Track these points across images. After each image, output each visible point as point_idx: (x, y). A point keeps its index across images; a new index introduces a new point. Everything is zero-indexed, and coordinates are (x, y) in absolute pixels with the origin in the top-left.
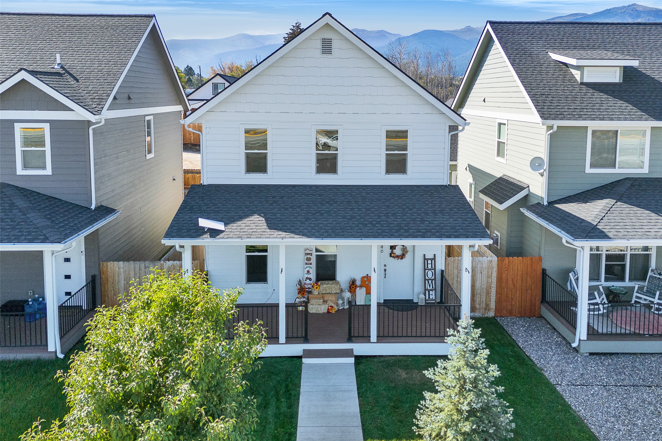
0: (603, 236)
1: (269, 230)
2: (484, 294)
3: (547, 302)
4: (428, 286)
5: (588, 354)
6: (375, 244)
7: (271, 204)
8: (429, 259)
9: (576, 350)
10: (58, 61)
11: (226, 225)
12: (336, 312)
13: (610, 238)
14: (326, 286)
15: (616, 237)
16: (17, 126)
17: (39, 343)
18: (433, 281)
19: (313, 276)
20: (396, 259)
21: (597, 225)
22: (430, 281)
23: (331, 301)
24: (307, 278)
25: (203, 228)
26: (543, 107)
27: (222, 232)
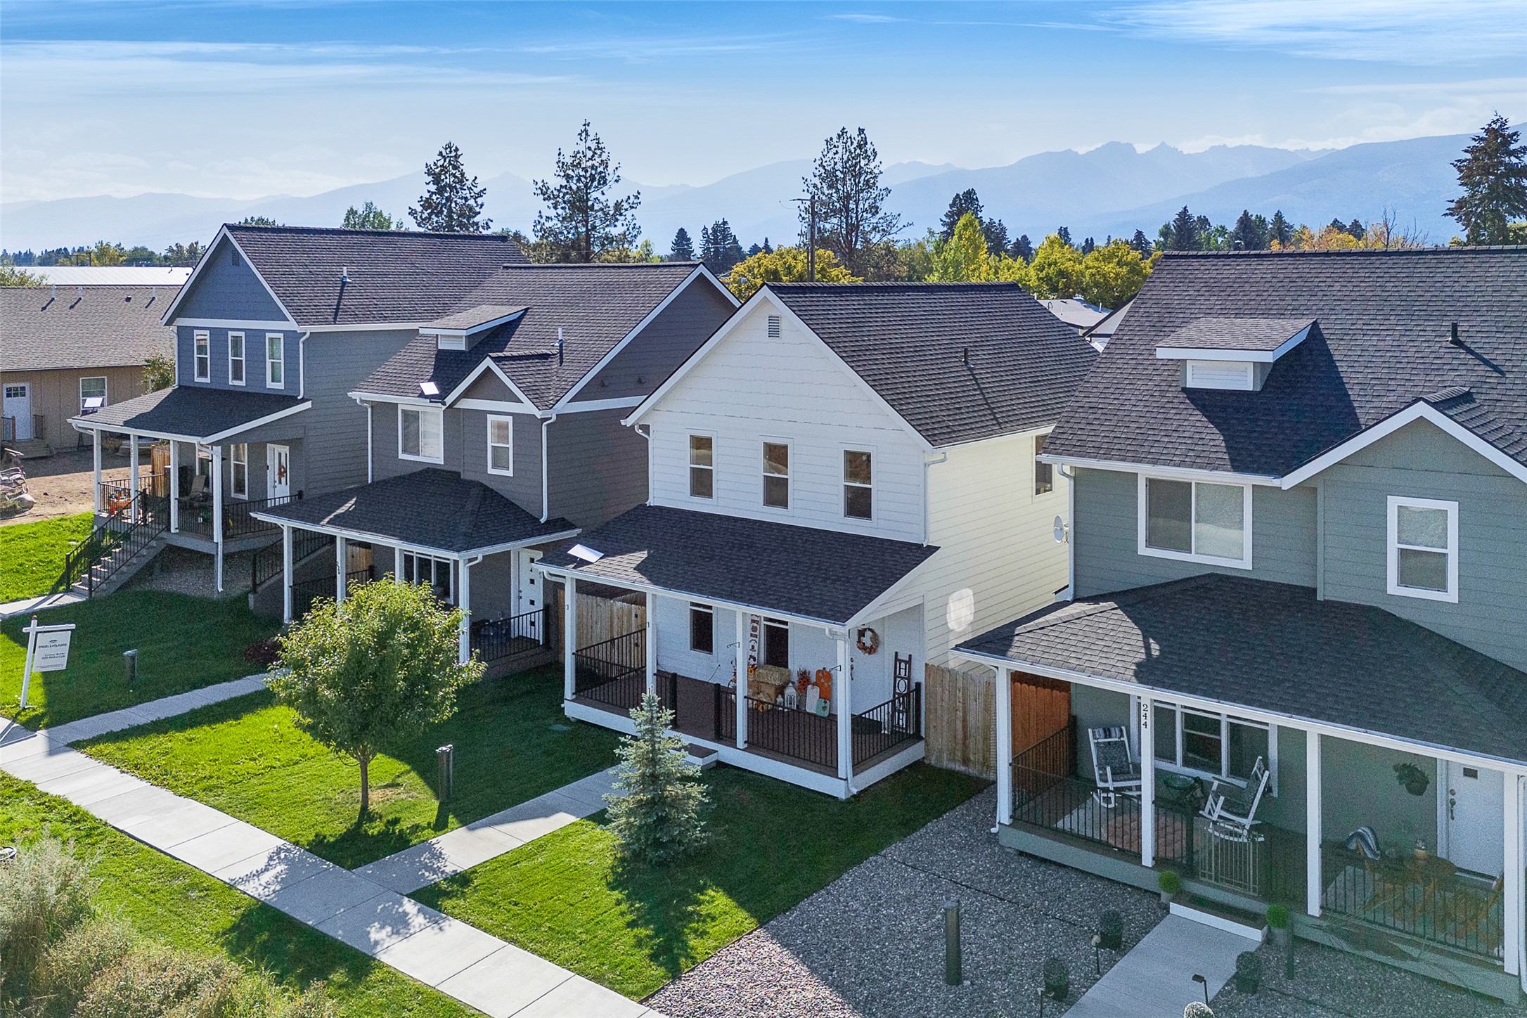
2: (981, 740)
4: (897, 705)
5: (1012, 852)
8: (903, 661)
9: (996, 840)
10: (560, 337)
11: (604, 556)
14: (777, 671)
16: (490, 419)
18: (906, 698)
20: (864, 653)
21: (1018, 635)
22: (902, 697)
26: (1066, 430)
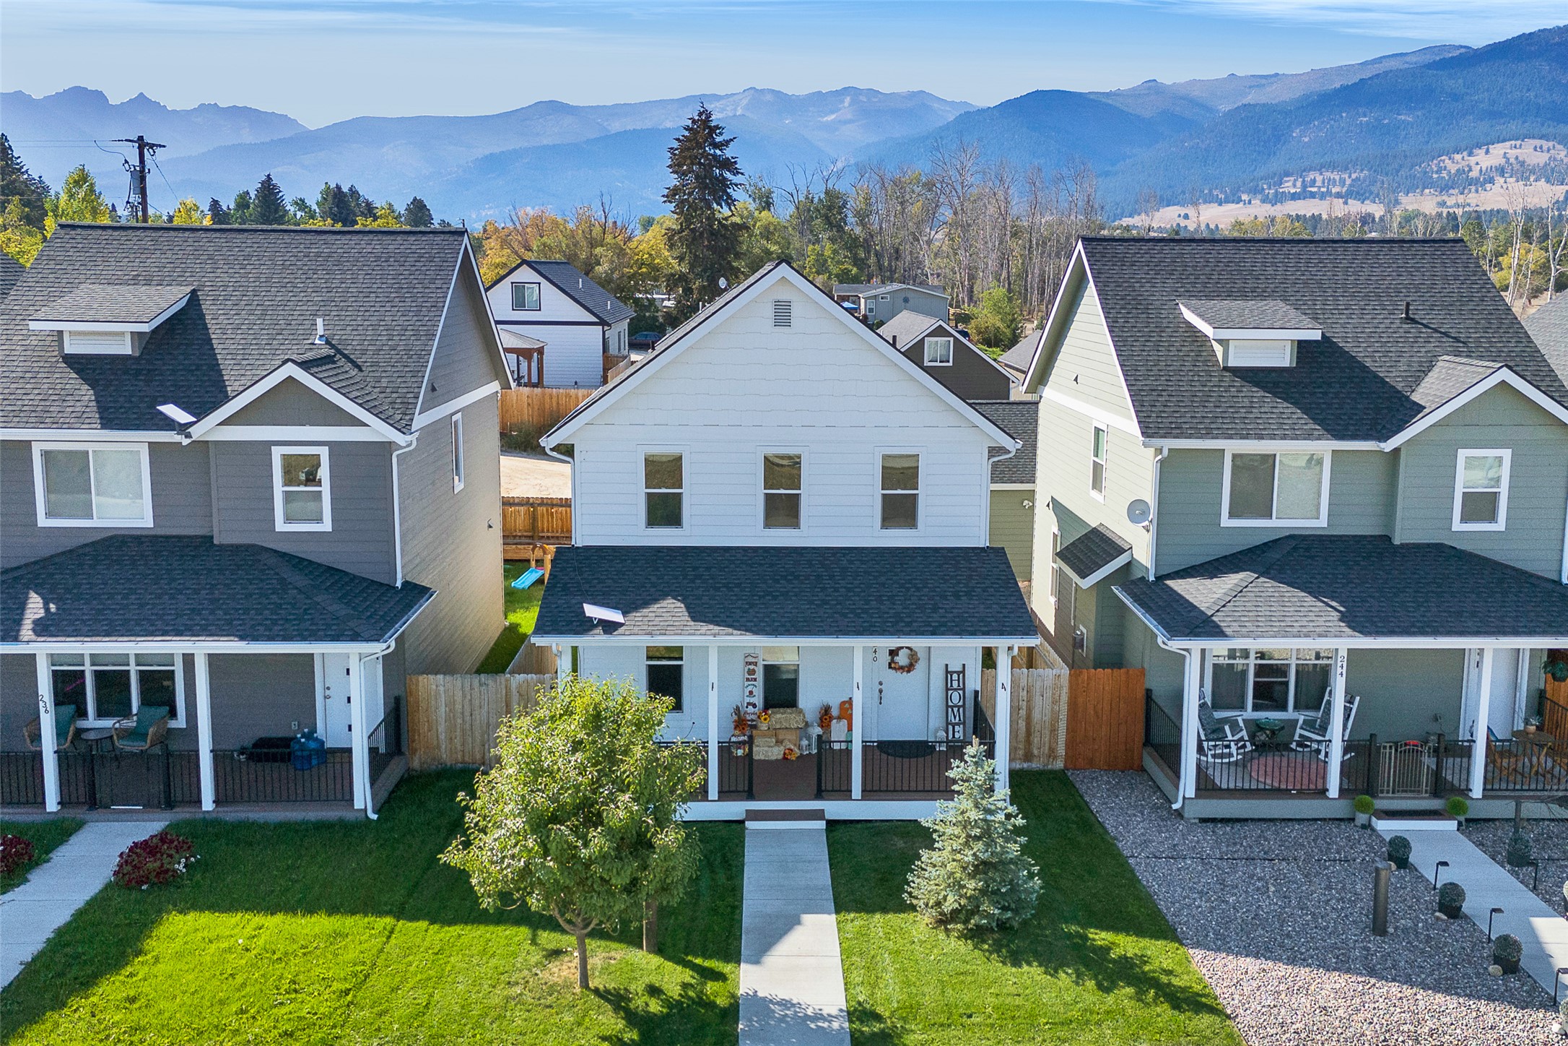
0: (1217, 632)
1: (693, 623)
2: (1047, 732)
3: (1152, 746)
4: (951, 718)
5: (1197, 821)
6: (859, 645)
7: (693, 581)
8: (955, 672)
9: (1179, 814)
10: (320, 331)
11: (625, 614)
12: (798, 758)
13: (1226, 636)
14: (780, 717)
15: (1237, 635)
16: (277, 453)
17: (339, 796)
18: (961, 710)
19: (759, 699)
20: (899, 673)
21: (1212, 615)
22: (956, 710)
23: (790, 741)
24: (749, 704)
25: (591, 619)
26: (1149, 414)
27: (622, 625)
